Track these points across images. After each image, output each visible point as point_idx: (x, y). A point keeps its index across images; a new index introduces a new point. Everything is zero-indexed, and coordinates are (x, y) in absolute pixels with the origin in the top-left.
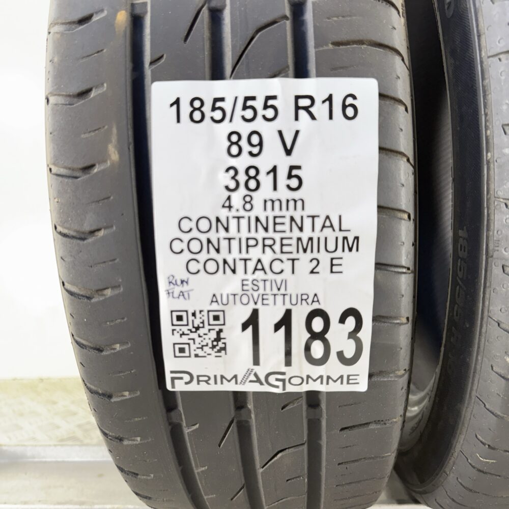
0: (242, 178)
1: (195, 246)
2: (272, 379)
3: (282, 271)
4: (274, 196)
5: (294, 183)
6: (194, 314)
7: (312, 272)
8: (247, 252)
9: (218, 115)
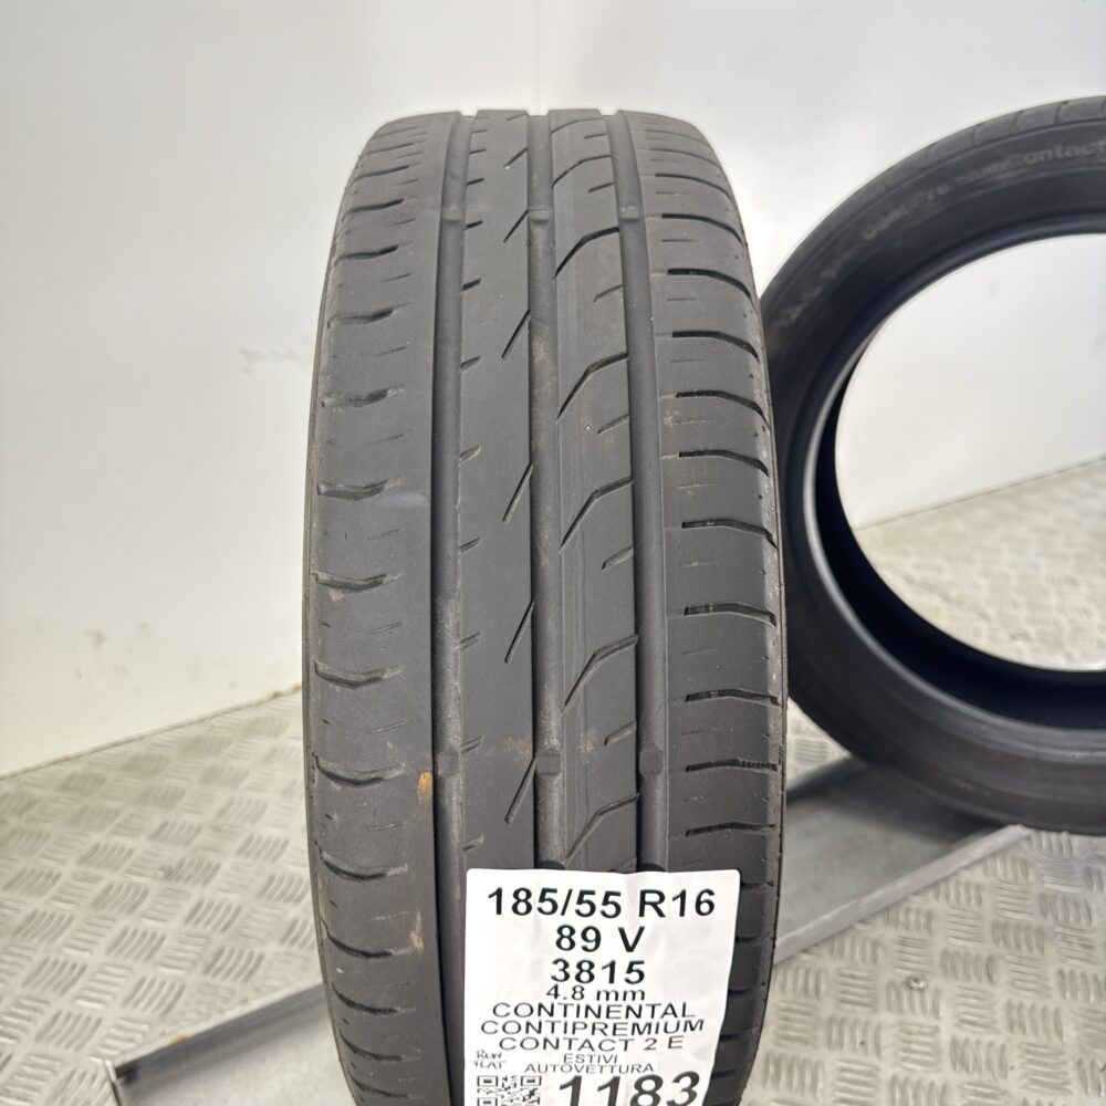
0: (573, 971)
1: (512, 1028)
3: (613, 1049)
4: (610, 987)
5: (634, 977)
6: (506, 1079)
7: (647, 1048)
8: (574, 1032)
9: (547, 906)
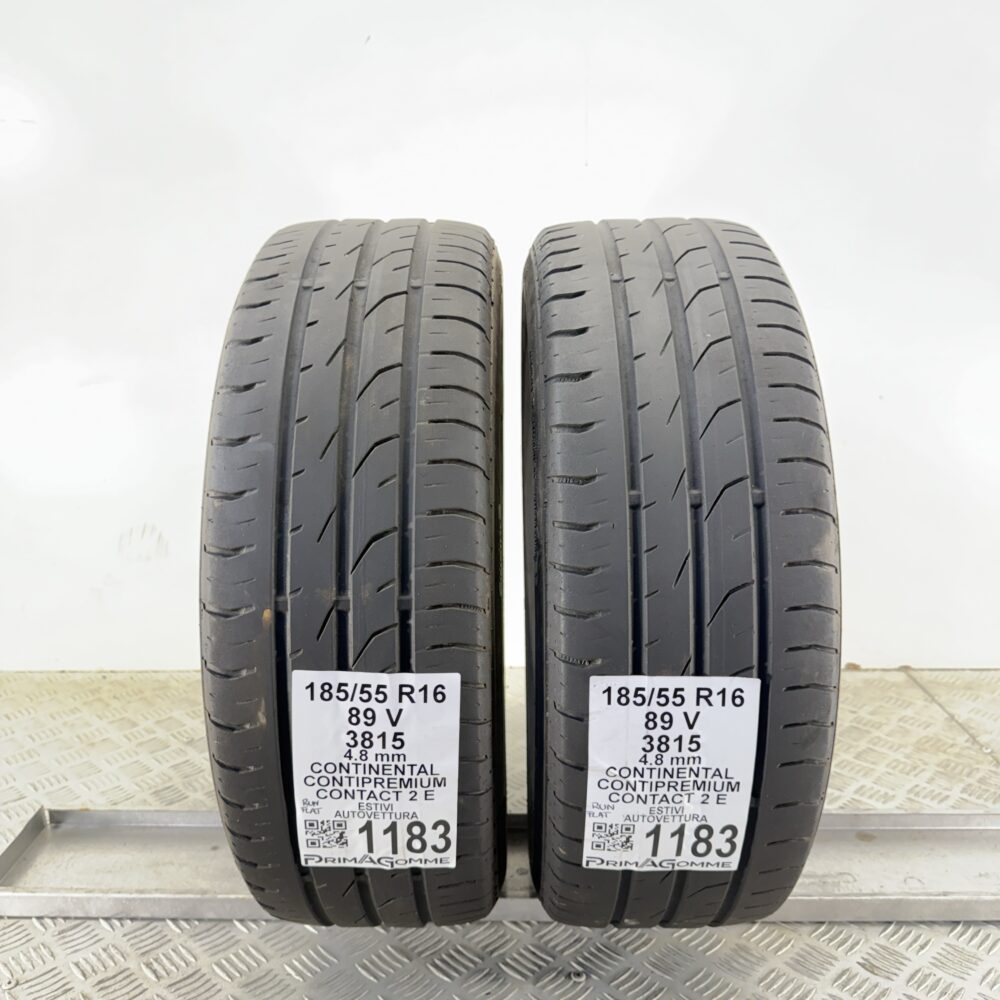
0: (359, 739)
1: (324, 781)
2: (383, 861)
3: (389, 799)
4: (383, 752)
5: (398, 744)
6: (322, 823)
7: (411, 799)
8: (363, 786)
9: (342, 695)
